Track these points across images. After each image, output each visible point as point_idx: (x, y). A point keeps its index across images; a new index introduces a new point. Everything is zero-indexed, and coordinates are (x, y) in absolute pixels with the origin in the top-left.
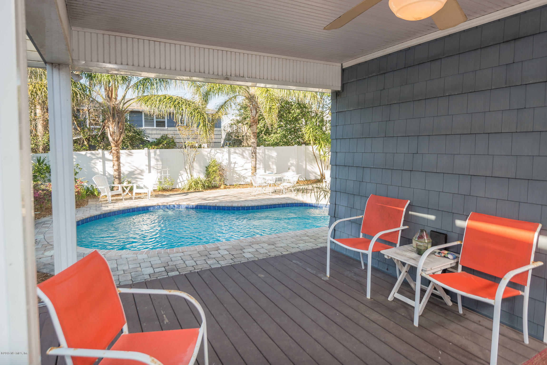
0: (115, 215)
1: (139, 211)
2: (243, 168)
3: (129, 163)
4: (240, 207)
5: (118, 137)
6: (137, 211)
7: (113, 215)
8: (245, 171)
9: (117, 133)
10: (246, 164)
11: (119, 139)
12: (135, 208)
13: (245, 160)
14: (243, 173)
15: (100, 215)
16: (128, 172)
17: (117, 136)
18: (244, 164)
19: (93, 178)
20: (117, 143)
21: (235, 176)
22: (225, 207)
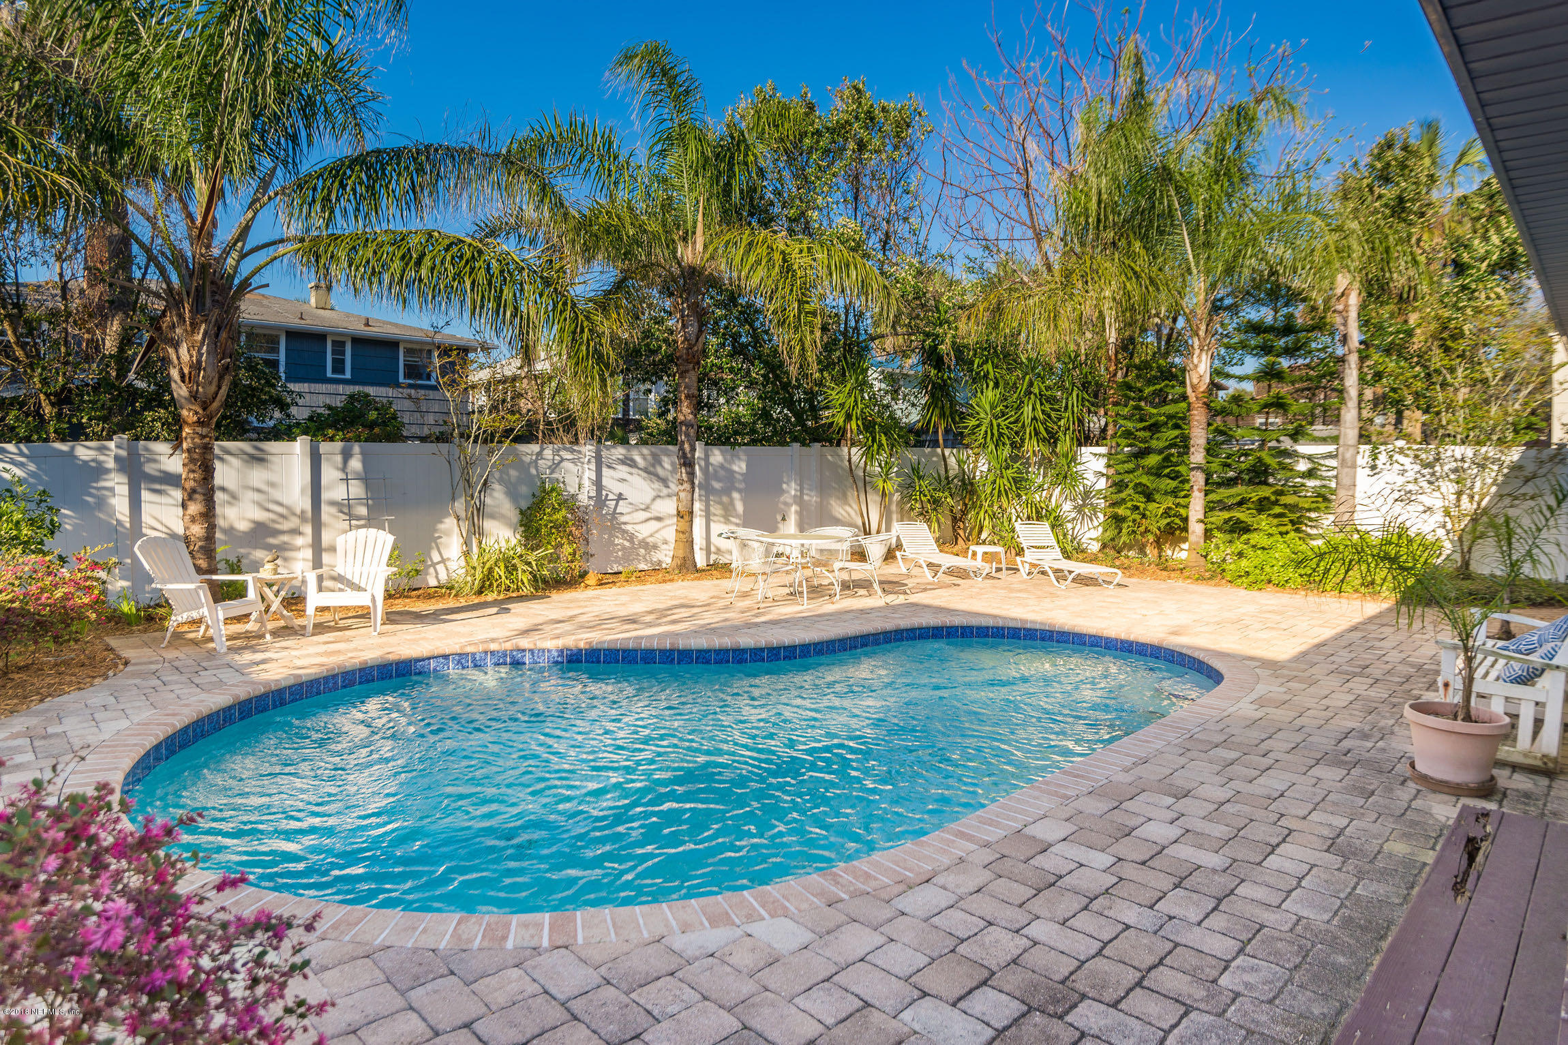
0: (283, 703)
1: (368, 681)
2: (646, 515)
3: (259, 491)
4: (762, 650)
5: (213, 388)
6: (360, 683)
7: (275, 707)
8: (654, 525)
9: (209, 370)
10: (658, 501)
11: (216, 394)
12: (353, 672)
13: (657, 485)
14: (644, 531)
15: (230, 708)
16: (252, 525)
17: (211, 383)
18: (654, 500)
19: (136, 549)
20: (204, 409)
21: (616, 541)
22: (708, 651)
